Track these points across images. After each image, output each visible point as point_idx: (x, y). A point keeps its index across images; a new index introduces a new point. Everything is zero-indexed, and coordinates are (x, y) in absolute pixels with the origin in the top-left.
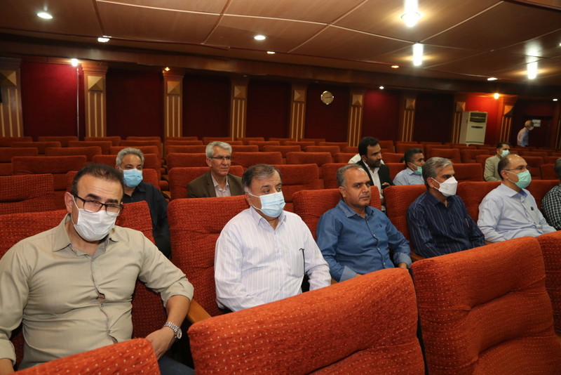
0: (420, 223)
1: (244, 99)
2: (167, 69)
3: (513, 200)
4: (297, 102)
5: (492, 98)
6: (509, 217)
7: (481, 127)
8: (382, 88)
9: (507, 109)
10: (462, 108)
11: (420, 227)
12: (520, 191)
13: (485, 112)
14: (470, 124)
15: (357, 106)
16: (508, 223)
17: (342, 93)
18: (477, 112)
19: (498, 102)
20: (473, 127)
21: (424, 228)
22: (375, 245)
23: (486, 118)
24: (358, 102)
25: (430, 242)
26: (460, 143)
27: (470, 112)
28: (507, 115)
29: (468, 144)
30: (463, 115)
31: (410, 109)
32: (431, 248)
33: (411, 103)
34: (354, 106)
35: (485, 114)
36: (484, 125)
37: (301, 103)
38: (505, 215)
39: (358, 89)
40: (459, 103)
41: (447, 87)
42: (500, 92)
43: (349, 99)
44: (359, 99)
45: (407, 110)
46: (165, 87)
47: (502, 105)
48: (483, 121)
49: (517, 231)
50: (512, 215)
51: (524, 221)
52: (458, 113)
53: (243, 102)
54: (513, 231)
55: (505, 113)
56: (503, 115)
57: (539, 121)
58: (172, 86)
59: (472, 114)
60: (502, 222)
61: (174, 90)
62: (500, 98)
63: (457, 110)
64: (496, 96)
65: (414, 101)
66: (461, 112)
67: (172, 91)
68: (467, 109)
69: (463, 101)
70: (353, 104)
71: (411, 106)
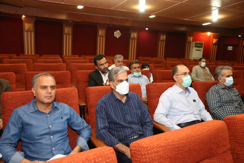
0: (100, 114)
1: (70, 34)
2: (24, 16)
3: (180, 95)
4: (100, 36)
5: (206, 35)
6: (176, 107)
7: (201, 50)
8: (147, 29)
9: (215, 41)
10: (190, 40)
11: (100, 117)
12: (186, 89)
13: (203, 42)
14: (195, 49)
15: (134, 39)
16: (176, 111)
17: (126, 31)
18: (198, 42)
19: (210, 37)
20: (196, 50)
21: (103, 118)
22: (49, 134)
23: (203, 46)
24: (134, 36)
25: (105, 128)
26: (190, 58)
27: (194, 42)
28: (215, 44)
29: (192, 59)
30: (191, 44)
31: (163, 41)
32: (104, 133)
33: (163, 37)
34: (132, 39)
35: (203, 43)
36: (202, 49)
37: (103, 37)
38: (173, 106)
39: (134, 29)
40: (189, 38)
41: (183, 29)
42: (211, 32)
43: (130, 35)
44: (134, 35)
45: (161, 41)
46: (24, 27)
47: (212, 39)
48: (201, 47)
49: (180, 116)
50: (178, 106)
51: (187, 109)
52: (188, 43)
53: (70, 36)
54: (178, 117)
55: (214, 43)
56: (212, 44)
57: (231, 47)
58: (27, 26)
59: (196, 43)
60: (172, 110)
61: (29, 28)
62: (211, 35)
63: (188, 41)
64: (209, 34)
65: (165, 36)
66: (190, 42)
67: (28, 29)
68: (193, 41)
69: (191, 36)
70: (131, 37)
71: (163, 39)
